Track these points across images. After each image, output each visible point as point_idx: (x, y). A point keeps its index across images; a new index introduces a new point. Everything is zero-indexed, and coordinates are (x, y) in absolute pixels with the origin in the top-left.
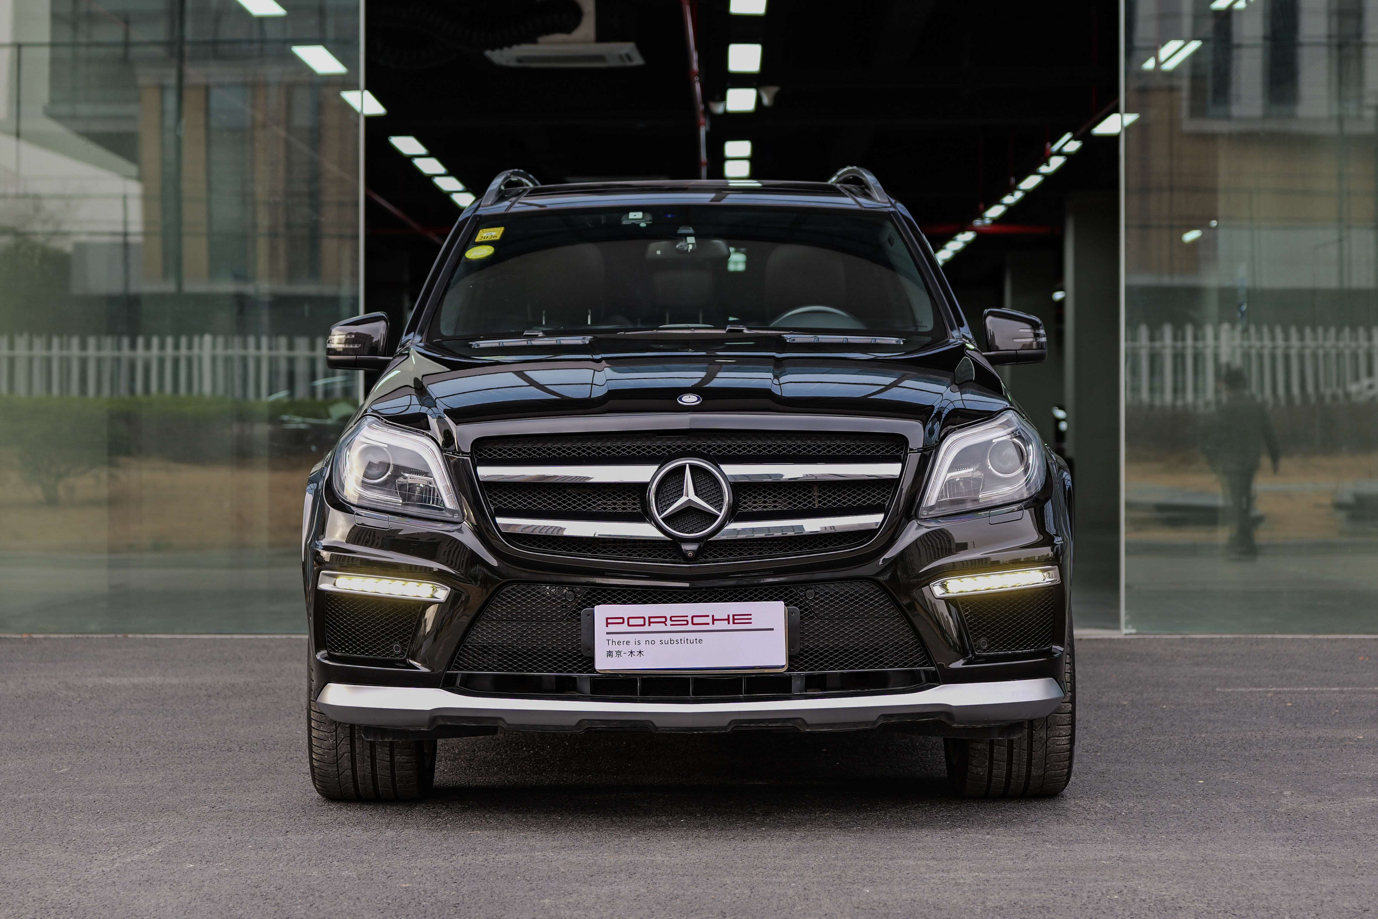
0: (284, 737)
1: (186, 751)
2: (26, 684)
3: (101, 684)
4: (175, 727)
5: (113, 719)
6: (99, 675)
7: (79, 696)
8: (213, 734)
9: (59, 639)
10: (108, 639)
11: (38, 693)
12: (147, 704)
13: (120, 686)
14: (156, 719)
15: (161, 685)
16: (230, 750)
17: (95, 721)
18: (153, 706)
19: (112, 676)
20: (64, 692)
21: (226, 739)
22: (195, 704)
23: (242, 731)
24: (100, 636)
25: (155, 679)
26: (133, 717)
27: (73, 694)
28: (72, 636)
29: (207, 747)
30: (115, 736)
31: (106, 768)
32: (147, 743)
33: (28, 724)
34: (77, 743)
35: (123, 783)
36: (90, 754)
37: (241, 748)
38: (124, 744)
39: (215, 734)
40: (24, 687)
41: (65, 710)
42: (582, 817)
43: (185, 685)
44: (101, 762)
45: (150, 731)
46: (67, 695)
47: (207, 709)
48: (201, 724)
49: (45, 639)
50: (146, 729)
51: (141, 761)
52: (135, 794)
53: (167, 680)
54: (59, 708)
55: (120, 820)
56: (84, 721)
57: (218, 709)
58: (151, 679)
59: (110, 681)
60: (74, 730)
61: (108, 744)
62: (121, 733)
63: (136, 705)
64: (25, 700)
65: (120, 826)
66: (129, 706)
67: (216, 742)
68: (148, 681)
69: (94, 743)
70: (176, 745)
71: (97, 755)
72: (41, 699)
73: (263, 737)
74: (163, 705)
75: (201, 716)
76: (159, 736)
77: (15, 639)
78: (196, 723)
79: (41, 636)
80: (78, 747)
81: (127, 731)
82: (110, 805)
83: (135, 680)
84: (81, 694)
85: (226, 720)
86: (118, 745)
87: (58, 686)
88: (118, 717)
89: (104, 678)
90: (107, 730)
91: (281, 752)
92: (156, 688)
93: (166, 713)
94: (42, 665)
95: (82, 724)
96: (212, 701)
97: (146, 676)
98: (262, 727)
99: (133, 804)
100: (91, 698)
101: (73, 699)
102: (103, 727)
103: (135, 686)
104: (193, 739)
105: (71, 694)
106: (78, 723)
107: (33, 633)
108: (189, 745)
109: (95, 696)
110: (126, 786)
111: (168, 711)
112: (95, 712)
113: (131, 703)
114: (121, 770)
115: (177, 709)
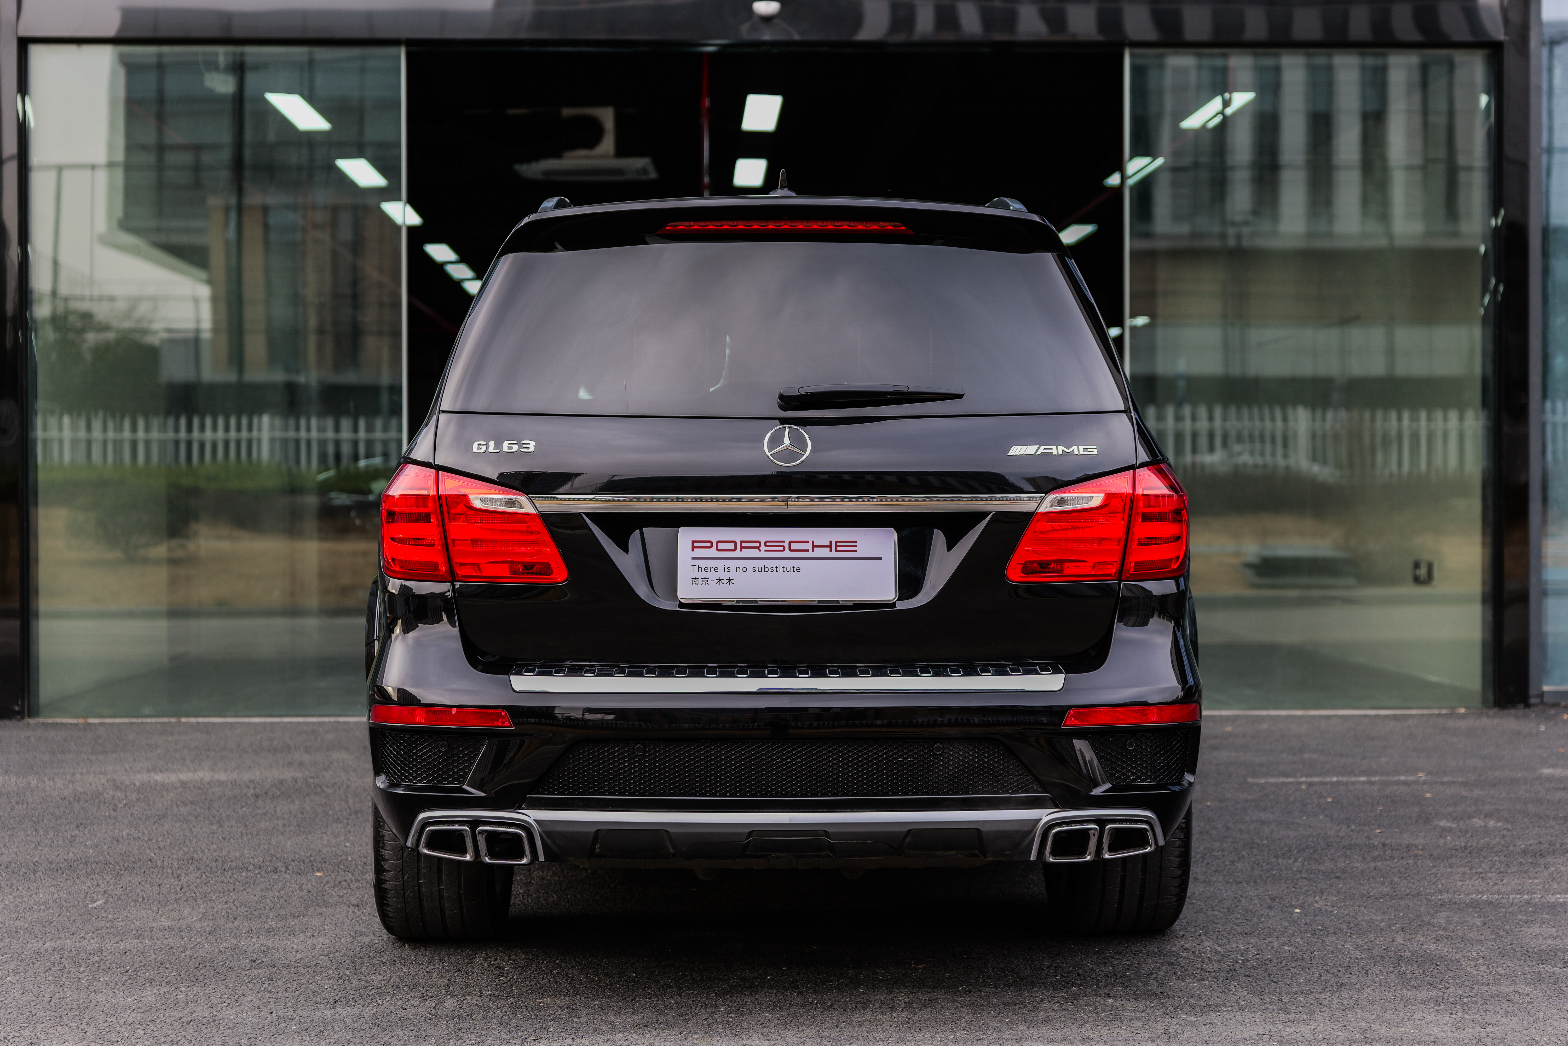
0: (332, 852)
1: (230, 873)
2: (73, 782)
3: (149, 782)
4: (220, 838)
5: (157, 829)
6: (149, 771)
7: (126, 796)
8: (259, 848)
9: (113, 724)
10: (161, 723)
11: (84, 793)
12: (193, 807)
13: (168, 783)
14: (201, 828)
15: (209, 783)
16: (275, 870)
17: (139, 831)
18: (199, 810)
19: (161, 771)
20: (111, 792)
21: (272, 855)
22: (242, 808)
23: (289, 844)
24: (153, 720)
25: (204, 775)
26: (178, 825)
27: (119, 794)
28: (126, 720)
29: (251, 867)
30: (157, 851)
31: (144, 899)
32: (190, 861)
33: (69, 836)
34: (117, 863)
35: (159, 923)
36: (129, 878)
37: (287, 868)
38: (165, 863)
39: (262, 847)
40: (71, 786)
41: (110, 817)
42: (659, 972)
43: (234, 783)
44: (139, 890)
45: (194, 845)
46: (113, 797)
47: (254, 814)
48: (247, 834)
49: (100, 724)
50: (190, 841)
51: (181, 889)
52: (170, 940)
53: (216, 776)
54: (103, 814)
55: (151, 981)
56: (127, 831)
57: (265, 814)
58: (200, 774)
59: (159, 777)
60: (115, 843)
61: (150, 863)
62: (165, 847)
63: (182, 809)
64: (70, 802)
65: (149, 993)
66: (175, 810)
67: (261, 859)
68: (197, 778)
69: (134, 863)
70: (219, 864)
71: (136, 879)
72: (86, 801)
73: (310, 852)
74: (209, 809)
75: (247, 824)
76: (203, 851)
77: (71, 724)
78: (242, 833)
79: (96, 721)
80: (118, 868)
81: (171, 844)
82: (142, 958)
83: (185, 776)
84: (128, 794)
85: (273, 828)
86: (159, 864)
87: (106, 784)
88: (162, 825)
89: (152, 774)
90: (149, 843)
91: (330, 873)
92: (204, 786)
93: (212, 819)
94: (93, 757)
95: (124, 835)
96: (260, 803)
97: (195, 771)
98: (309, 837)
99: (167, 957)
100: (138, 800)
101: (120, 801)
102: (146, 839)
103: (183, 784)
104: (237, 854)
105: (118, 794)
106: (121, 834)
107: (88, 717)
108: (234, 864)
109: (142, 797)
110: (162, 927)
111: (214, 817)
112: (140, 819)
113: (177, 806)
114: (159, 902)
115: (224, 814)
